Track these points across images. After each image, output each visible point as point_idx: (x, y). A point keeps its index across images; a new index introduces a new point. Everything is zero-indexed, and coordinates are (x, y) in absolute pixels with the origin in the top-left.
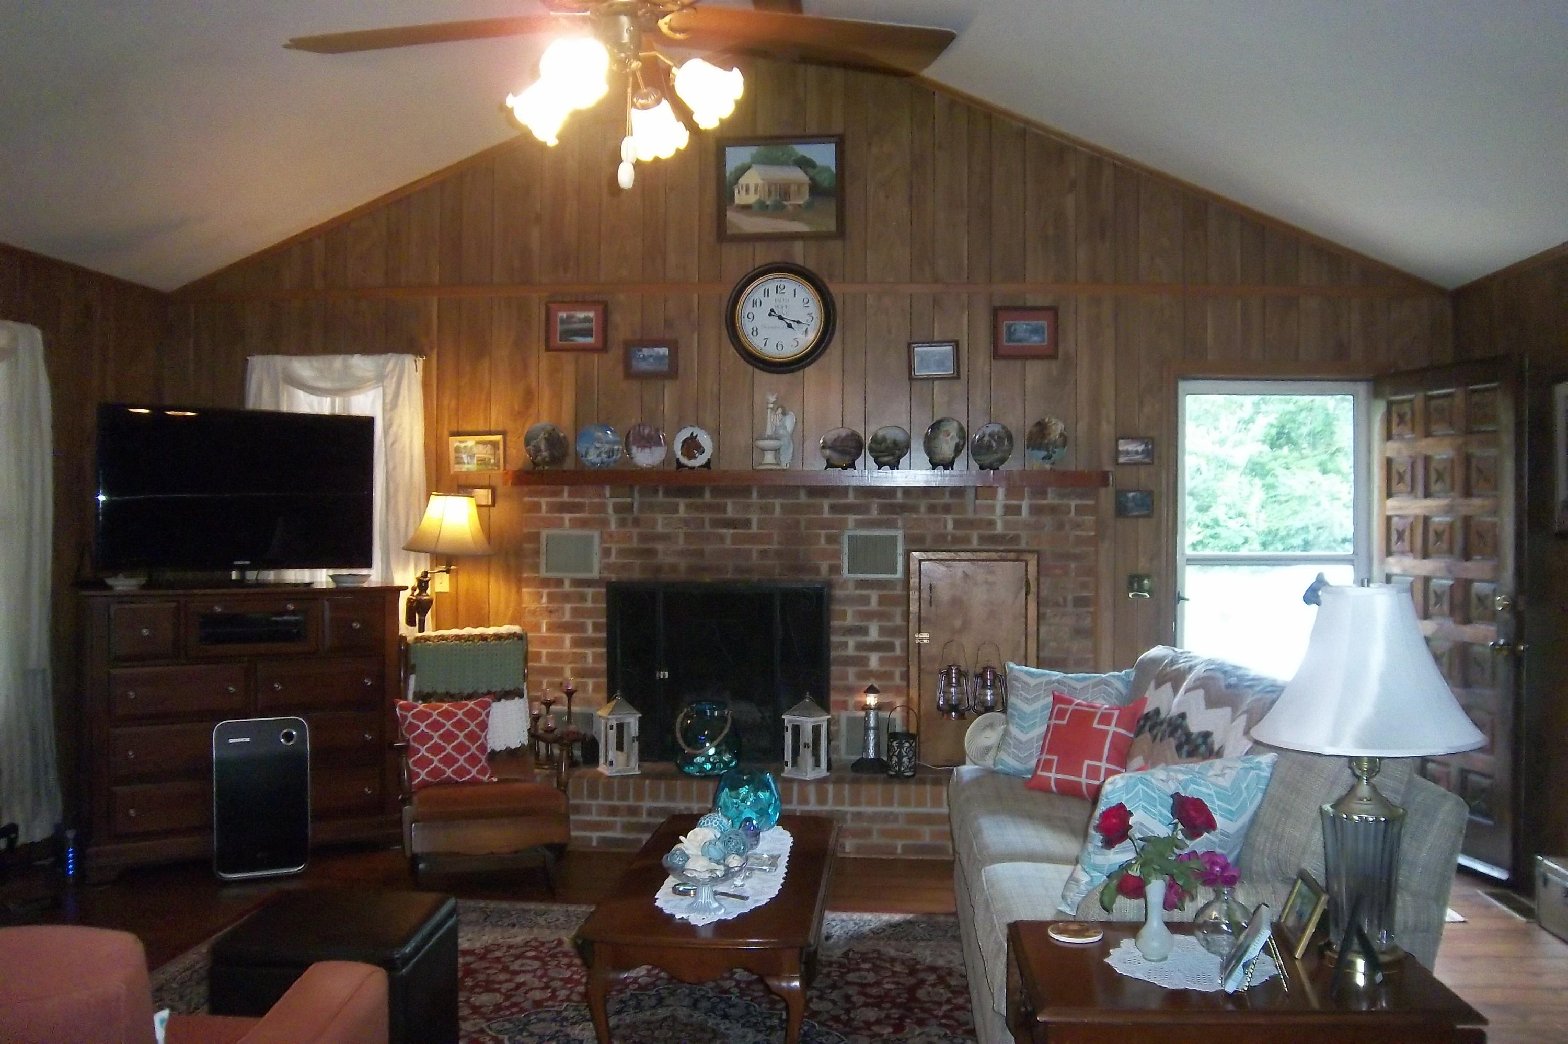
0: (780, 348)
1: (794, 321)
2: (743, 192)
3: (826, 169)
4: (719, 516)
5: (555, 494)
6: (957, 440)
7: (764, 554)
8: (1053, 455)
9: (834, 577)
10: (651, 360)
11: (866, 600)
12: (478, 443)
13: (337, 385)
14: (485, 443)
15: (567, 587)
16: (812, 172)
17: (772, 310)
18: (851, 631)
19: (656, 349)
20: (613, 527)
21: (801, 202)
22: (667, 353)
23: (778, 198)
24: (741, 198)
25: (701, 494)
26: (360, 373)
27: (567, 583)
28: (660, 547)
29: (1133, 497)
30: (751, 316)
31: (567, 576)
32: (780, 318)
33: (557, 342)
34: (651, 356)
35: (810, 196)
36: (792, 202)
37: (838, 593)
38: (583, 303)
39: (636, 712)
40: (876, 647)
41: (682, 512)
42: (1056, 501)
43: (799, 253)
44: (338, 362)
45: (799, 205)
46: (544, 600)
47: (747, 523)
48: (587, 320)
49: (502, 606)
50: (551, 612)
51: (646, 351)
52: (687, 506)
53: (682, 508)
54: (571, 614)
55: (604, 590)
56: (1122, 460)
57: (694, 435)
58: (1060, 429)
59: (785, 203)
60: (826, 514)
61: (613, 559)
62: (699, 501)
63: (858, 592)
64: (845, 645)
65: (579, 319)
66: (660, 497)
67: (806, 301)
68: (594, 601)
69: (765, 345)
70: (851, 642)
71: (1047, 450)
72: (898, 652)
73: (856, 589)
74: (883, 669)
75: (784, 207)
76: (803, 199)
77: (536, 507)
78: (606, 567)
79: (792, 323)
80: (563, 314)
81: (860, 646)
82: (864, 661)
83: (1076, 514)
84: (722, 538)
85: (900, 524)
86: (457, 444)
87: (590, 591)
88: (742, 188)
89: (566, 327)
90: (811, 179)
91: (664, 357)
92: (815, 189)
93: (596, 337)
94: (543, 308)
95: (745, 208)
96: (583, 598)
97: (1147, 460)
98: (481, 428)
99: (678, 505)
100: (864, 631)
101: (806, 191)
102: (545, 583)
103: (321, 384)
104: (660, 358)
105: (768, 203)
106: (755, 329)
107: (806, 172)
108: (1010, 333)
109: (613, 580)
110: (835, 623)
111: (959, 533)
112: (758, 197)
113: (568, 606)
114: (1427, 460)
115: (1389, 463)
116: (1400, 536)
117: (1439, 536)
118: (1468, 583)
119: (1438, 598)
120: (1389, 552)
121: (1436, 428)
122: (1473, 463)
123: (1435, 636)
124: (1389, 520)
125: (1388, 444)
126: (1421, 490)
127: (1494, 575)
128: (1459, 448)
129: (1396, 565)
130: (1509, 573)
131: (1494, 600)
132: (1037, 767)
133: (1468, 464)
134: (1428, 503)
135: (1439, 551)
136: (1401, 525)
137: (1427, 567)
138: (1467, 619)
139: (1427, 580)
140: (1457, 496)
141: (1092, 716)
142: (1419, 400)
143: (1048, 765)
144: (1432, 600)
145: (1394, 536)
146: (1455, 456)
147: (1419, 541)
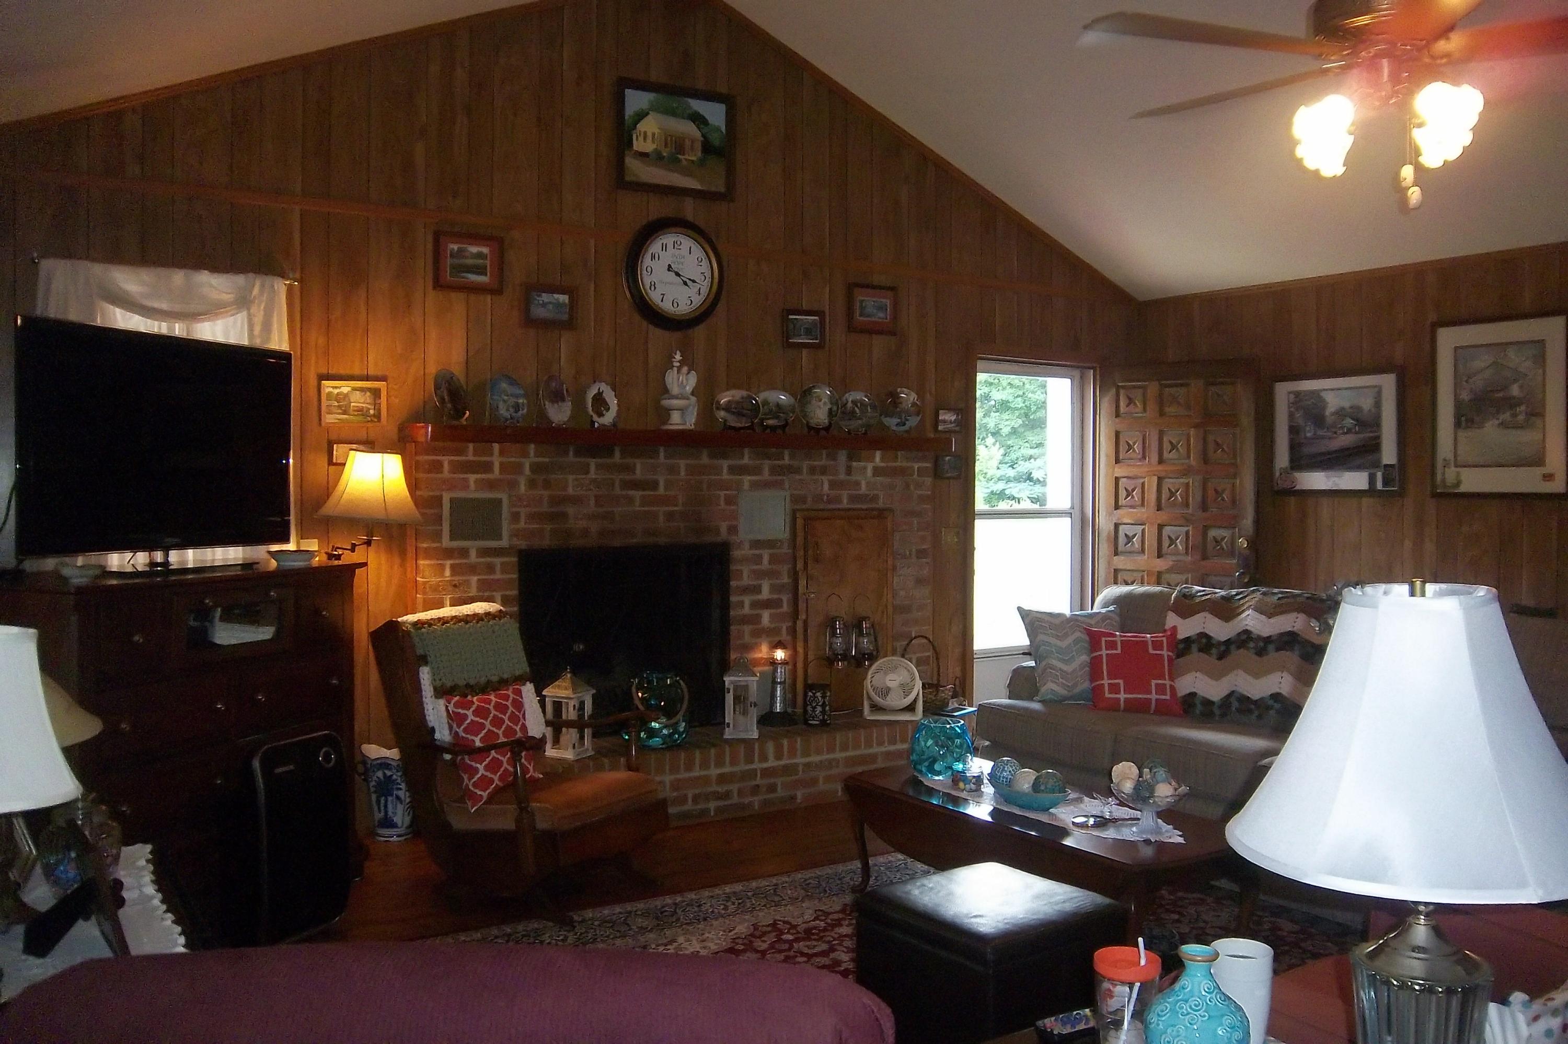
0: (675, 305)
1: (690, 279)
2: (641, 139)
3: (718, 129)
4: (628, 477)
5: (459, 452)
6: (829, 406)
7: (670, 516)
8: (907, 422)
9: (733, 538)
10: (551, 307)
11: (758, 559)
12: (354, 389)
13: (177, 308)
14: (362, 390)
15: (473, 557)
16: (705, 130)
17: (670, 266)
18: (746, 590)
19: (556, 296)
20: (523, 488)
21: (694, 158)
22: (567, 301)
23: (674, 150)
24: (639, 145)
25: (611, 454)
26: (215, 295)
27: (473, 553)
28: (571, 510)
29: (949, 460)
30: (649, 269)
31: (473, 546)
32: (678, 274)
33: (448, 277)
34: (550, 303)
35: (702, 152)
36: (687, 157)
37: (736, 553)
38: (475, 237)
39: (589, 688)
40: (767, 604)
41: (592, 474)
42: (905, 464)
43: (689, 209)
44: (178, 277)
45: (693, 161)
46: (448, 573)
47: (654, 485)
48: (480, 255)
49: (383, 583)
50: (455, 586)
51: (545, 297)
52: (598, 467)
53: (593, 468)
54: (477, 588)
55: (514, 559)
56: (940, 428)
57: (601, 391)
58: (912, 399)
59: (680, 156)
60: (725, 476)
61: (522, 525)
62: (609, 461)
63: (752, 552)
64: (741, 604)
65: (471, 253)
66: (571, 457)
67: (700, 259)
68: (503, 571)
69: (662, 301)
70: (747, 600)
71: (901, 418)
72: (785, 608)
73: (751, 548)
74: (773, 626)
75: (680, 161)
76: (694, 155)
77: (437, 467)
78: (515, 534)
79: (688, 281)
80: (455, 247)
81: (754, 605)
82: (757, 619)
83: (918, 475)
84: (630, 500)
85: (787, 485)
86: (328, 390)
87: (497, 561)
88: (640, 134)
89: (456, 261)
90: (703, 136)
91: (564, 304)
92: (707, 147)
93: (491, 275)
94: (430, 238)
95: (644, 155)
96: (490, 568)
97: (957, 429)
98: (357, 371)
99: (588, 465)
100: (757, 589)
101: (698, 146)
102: (449, 553)
103: (156, 304)
104: (558, 305)
105: (665, 154)
106: (653, 283)
107: (699, 128)
108: (862, 308)
109: (523, 547)
110: (733, 583)
111: (833, 493)
112: (654, 146)
113: (474, 579)
114: (1161, 434)
115: (1117, 434)
116: (1129, 493)
117: (1172, 494)
118: (1206, 529)
119: (1172, 541)
120: (1117, 507)
121: (1171, 410)
122: (1211, 438)
123: (1169, 571)
124: (1117, 479)
125: (1117, 420)
126: (1155, 458)
127: (1232, 522)
128: (1196, 426)
129: (1125, 515)
130: (1248, 521)
131: (1233, 542)
132: (1097, 691)
133: (1205, 440)
134: (1160, 468)
135: (1174, 505)
136: (1130, 484)
137: (1162, 517)
138: (1205, 557)
139: (1160, 527)
140: (1193, 461)
141: (1145, 643)
142: (1153, 388)
143: (1114, 689)
144: (1166, 543)
145: (1122, 493)
146: (1192, 432)
147: (1151, 496)
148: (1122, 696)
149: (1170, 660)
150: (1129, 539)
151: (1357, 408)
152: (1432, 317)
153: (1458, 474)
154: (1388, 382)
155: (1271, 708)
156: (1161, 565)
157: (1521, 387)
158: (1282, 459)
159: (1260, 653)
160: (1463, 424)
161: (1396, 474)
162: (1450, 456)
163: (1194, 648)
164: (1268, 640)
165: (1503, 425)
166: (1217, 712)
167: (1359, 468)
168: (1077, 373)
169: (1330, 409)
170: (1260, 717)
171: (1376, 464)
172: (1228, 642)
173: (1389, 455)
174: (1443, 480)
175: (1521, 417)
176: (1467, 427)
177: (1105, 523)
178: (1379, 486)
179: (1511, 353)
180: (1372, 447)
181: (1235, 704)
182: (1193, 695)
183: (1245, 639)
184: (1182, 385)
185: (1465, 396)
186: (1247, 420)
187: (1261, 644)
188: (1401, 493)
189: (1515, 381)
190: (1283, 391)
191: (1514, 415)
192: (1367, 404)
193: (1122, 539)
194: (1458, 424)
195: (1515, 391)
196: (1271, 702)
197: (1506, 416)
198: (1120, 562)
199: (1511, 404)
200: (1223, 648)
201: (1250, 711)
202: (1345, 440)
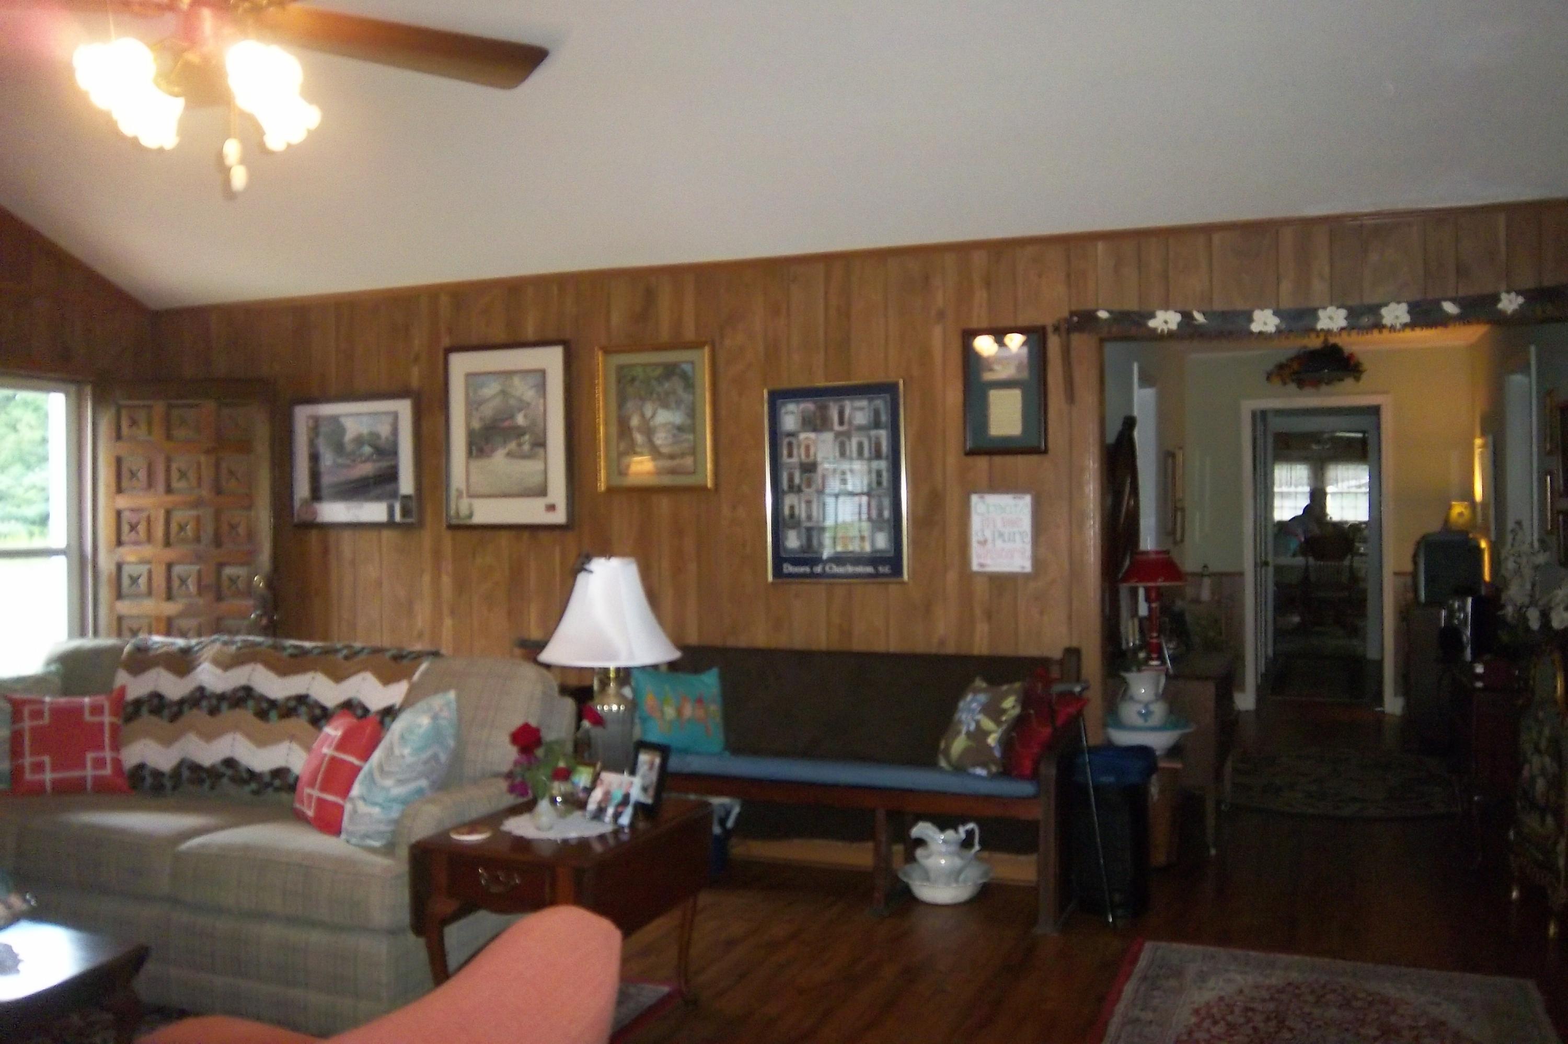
114: (169, 460)
115: (119, 461)
116: (133, 528)
117: (182, 528)
118: (221, 566)
119: (183, 581)
120: (119, 543)
121: (180, 433)
122: (224, 465)
123: (182, 615)
124: (119, 514)
125: (118, 444)
126: (161, 487)
127: (248, 559)
128: (208, 452)
129: (129, 554)
130: (265, 557)
131: (250, 580)
132: (16, 774)
133: (217, 466)
134: (170, 498)
135: (184, 541)
136: (134, 518)
137: (170, 554)
138: (219, 598)
139: (169, 566)
140: (205, 493)
141: (79, 710)
142: (159, 407)
143: (38, 767)
144: (176, 583)
145: (126, 528)
146: (203, 459)
147: (159, 532)
148: (48, 776)
149: (115, 729)
150: (134, 580)
151: (375, 436)
152: (446, 341)
153: (470, 506)
154: (404, 408)
155: (223, 775)
156: (170, 609)
157: (525, 416)
158: (302, 489)
159: (214, 711)
160: (474, 452)
161: (413, 505)
162: (463, 487)
163: (145, 710)
164: (222, 697)
165: (510, 455)
166: (168, 784)
167: (378, 498)
168: (73, 388)
169: (349, 436)
170: (212, 788)
171: (394, 495)
172: (182, 702)
173: (406, 485)
174: (458, 513)
175: (526, 447)
176: (477, 457)
177: (106, 564)
178: (398, 517)
179: (516, 380)
180: (390, 476)
181: (186, 773)
182: (141, 767)
183: (199, 696)
184: (191, 406)
185: (476, 425)
186: (262, 448)
187: (214, 702)
188: (420, 524)
189: (520, 410)
190: (303, 414)
191: (520, 445)
192: (384, 430)
193: (126, 581)
194: (470, 454)
195: (520, 420)
196: (223, 769)
197: (512, 445)
198: (124, 607)
199: (518, 432)
200: (175, 709)
201: (201, 781)
202: (366, 469)
